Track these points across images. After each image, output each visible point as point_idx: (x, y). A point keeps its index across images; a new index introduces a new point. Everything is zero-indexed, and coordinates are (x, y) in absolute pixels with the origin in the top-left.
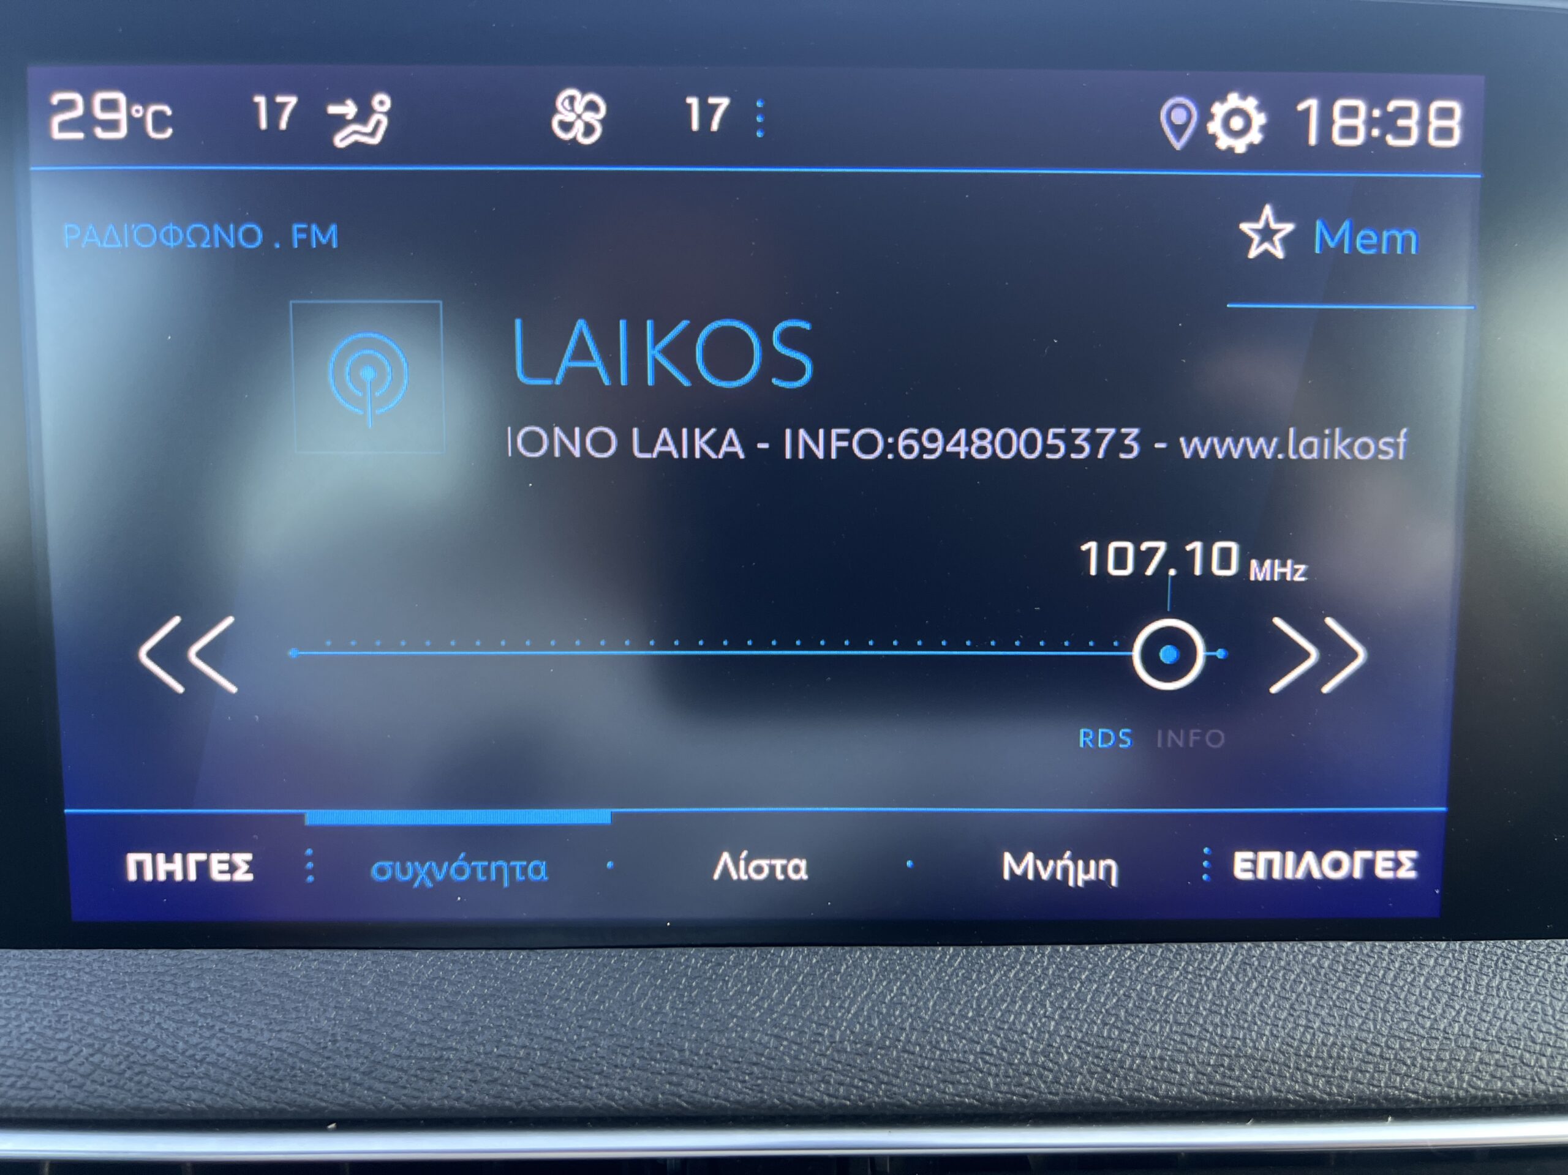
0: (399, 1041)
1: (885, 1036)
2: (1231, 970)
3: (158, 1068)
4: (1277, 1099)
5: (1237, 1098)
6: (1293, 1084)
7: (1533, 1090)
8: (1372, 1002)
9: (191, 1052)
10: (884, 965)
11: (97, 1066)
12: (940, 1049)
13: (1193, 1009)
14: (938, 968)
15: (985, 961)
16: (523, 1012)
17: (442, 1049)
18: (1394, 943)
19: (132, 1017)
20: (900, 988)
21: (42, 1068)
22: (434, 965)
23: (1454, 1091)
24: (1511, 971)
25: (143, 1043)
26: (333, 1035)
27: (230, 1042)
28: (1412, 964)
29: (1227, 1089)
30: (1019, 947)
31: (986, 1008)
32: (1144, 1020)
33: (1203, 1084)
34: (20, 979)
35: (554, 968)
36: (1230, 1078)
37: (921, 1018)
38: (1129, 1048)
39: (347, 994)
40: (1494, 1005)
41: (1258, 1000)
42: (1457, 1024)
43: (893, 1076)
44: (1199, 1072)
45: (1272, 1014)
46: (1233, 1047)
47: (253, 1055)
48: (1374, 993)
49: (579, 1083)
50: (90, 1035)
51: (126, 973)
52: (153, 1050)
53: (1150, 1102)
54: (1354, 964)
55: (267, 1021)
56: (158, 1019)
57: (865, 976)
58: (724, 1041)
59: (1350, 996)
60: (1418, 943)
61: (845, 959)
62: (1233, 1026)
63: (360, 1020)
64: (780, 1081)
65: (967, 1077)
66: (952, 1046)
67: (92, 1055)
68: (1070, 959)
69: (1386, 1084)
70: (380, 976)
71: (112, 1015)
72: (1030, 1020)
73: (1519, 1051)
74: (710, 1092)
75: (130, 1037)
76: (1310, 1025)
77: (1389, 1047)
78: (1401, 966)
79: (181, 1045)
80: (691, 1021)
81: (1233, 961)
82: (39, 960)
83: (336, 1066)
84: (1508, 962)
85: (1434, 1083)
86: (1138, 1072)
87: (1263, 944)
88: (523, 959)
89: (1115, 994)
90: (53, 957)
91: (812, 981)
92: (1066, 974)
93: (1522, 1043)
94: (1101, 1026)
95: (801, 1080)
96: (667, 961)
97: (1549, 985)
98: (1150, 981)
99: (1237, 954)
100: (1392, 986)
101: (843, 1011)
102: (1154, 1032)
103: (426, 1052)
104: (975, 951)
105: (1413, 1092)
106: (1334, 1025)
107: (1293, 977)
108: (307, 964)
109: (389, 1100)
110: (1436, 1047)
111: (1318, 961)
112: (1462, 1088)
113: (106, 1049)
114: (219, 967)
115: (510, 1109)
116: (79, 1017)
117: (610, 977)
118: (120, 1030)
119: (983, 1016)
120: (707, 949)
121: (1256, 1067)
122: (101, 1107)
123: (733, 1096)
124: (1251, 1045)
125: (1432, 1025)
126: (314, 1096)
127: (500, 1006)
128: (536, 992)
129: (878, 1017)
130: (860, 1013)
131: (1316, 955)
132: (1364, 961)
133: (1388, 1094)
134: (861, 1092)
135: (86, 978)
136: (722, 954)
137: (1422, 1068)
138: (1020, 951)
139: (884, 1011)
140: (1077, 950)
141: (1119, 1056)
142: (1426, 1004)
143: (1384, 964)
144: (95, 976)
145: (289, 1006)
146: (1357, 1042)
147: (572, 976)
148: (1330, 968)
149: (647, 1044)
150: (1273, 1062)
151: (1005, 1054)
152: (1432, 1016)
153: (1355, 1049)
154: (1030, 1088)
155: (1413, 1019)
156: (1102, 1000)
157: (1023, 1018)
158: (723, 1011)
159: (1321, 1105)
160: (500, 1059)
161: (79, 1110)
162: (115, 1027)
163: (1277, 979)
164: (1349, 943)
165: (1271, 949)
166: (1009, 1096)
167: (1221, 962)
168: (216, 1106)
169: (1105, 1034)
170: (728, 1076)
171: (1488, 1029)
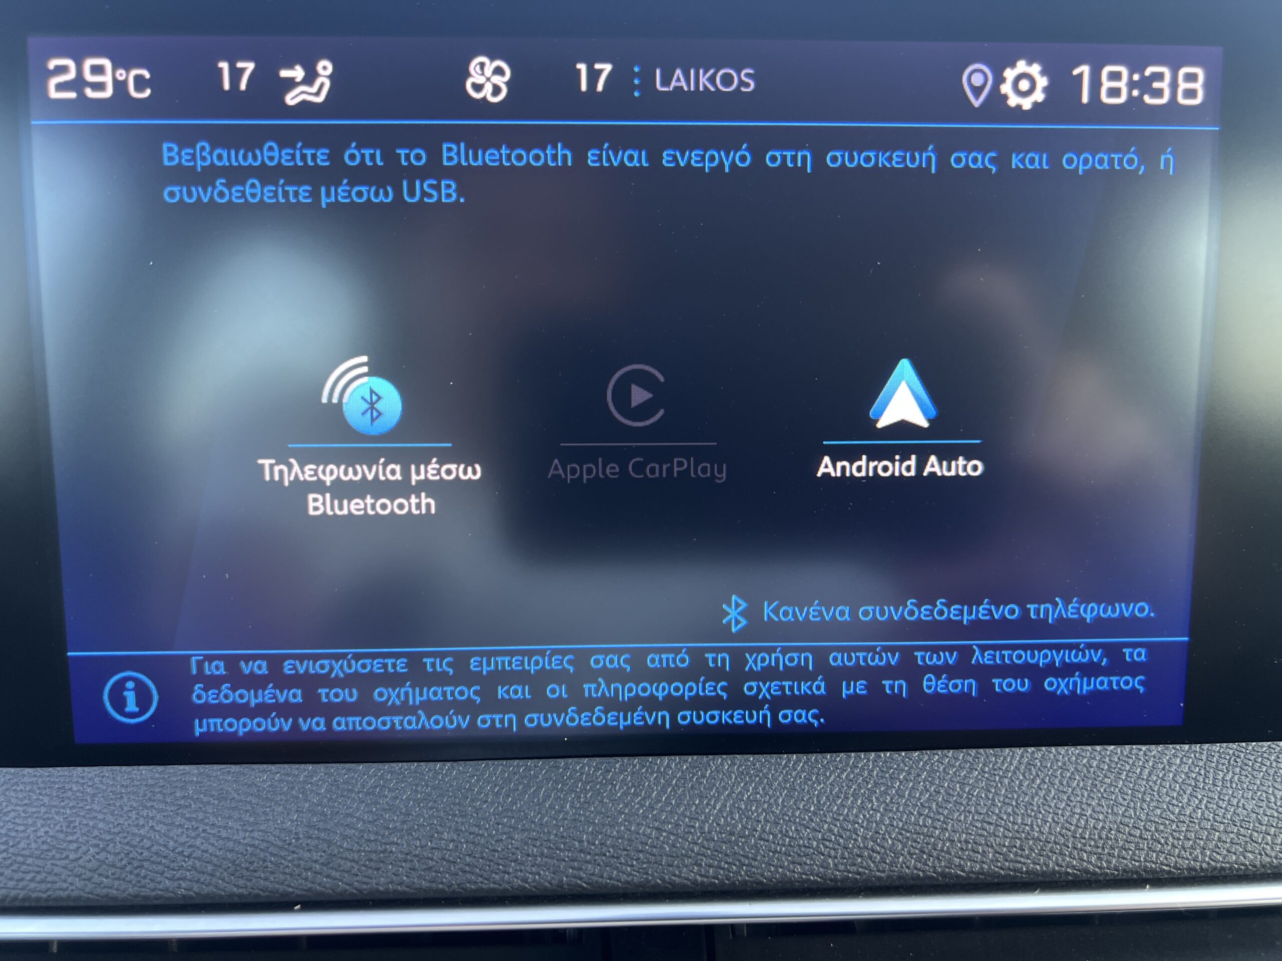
0: (350, 838)
1: (744, 828)
2: (1019, 769)
3: (153, 863)
4: (1059, 872)
5: (1027, 872)
6: (1071, 860)
7: (1261, 862)
8: (1132, 794)
9: (180, 849)
10: (741, 770)
11: (102, 862)
12: (789, 837)
13: (990, 802)
14: (784, 772)
15: (822, 766)
16: (451, 812)
17: (385, 844)
18: (1147, 747)
19: (130, 822)
20: (755, 788)
21: (56, 865)
22: (375, 776)
23: (1198, 864)
24: (1241, 767)
25: (139, 842)
26: (296, 834)
27: (212, 840)
28: (1162, 763)
29: (1019, 865)
30: (849, 754)
31: (825, 803)
32: (951, 811)
33: (1000, 861)
34: (34, 792)
35: (474, 776)
36: (1021, 856)
37: (772, 812)
38: (940, 833)
39: (306, 800)
40: (1228, 795)
41: (1042, 793)
42: (1200, 811)
43: (752, 859)
44: (996, 852)
45: (1053, 805)
46: (1023, 832)
47: (232, 851)
48: (1134, 787)
49: (499, 869)
50: (95, 837)
51: (122, 786)
52: (149, 849)
53: (958, 876)
54: (1117, 763)
55: (242, 823)
56: (151, 823)
57: (726, 779)
58: (615, 833)
59: (1114, 790)
60: (1167, 746)
61: (710, 765)
62: (1023, 814)
63: (317, 821)
64: (661, 865)
65: (812, 859)
66: (799, 835)
67: (98, 853)
68: (890, 763)
69: (1145, 859)
70: (332, 785)
71: (113, 820)
72: (860, 812)
73: (1249, 831)
74: (605, 875)
75: (129, 838)
76: (1083, 813)
77: (1147, 830)
78: (1153, 765)
79: (171, 844)
80: (587, 817)
81: (1020, 763)
82: (49, 776)
83: (300, 859)
84: (1238, 760)
85: (1184, 858)
86: (948, 853)
87: (1043, 748)
88: (448, 769)
89: (927, 791)
90: (61, 773)
91: (684, 784)
92: (887, 775)
93: (1252, 825)
94: (917, 817)
95: (678, 863)
96: (565, 769)
97: (1271, 778)
98: (954, 779)
99: (1023, 757)
100: (1148, 780)
101: (710, 807)
102: (960, 821)
103: (373, 846)
104: (813, 757)
105: (1167, 865)
106: (1103, 813)
107: (1068, 775)
108: (271, 776)
109: (343, 885)
110: (1184, 829)
111: (1088, 762)
112: (1205, 862)
113: (110, 848)
114: (199, 779)
115: (443, 891)
116: (85, 823)
117: (520, 783)
118: (120, 832)
119: (823, 810)
120: (598, 759)
121: (1042, 847)
122: (107, 896)
123: (624, 878)
124: (1037, 829)
125: (1180, 811)
126: (282, 883)
127: (431, 808)
128: (460, 796)
129: (738, 812)
130: (723, 809)
131: (1086, 757)
132: (1125, 761)
133: (1147, 867)
134: (726, 873)
135: (89, 790)
136: (609, 762)
137: (1173, 846)
138: (850, 757)
139: (743, 807)
140: (896, 755)
141: (933, 840)
142: (1175, 795)
143: (1141, 763)
144: (97, 788)
145: (260, 810)
146: (1122, 826)
147: (489, 783)
148: (1098, 767)
149: (552, 837)
150: (1055, 843)
151: (841, 841)
152: (1180, 805)
153: (1120, 832)
154: (862, 867)
155: (1165, 807)
156: (917, 796)
157: (855, 811)
158: (613, 809)
159: (1093, 877)
160: (433, 851)
161: (88, 899)
162: (116, 830)
163: (1056, 777)
164: (1112, 747)
165: (1050, 752)
166: (845, 874)
167: (1011, 764)
168: (203, 893)
169: (921, 823)
170: (619, 861)
171: (1225, 814)
